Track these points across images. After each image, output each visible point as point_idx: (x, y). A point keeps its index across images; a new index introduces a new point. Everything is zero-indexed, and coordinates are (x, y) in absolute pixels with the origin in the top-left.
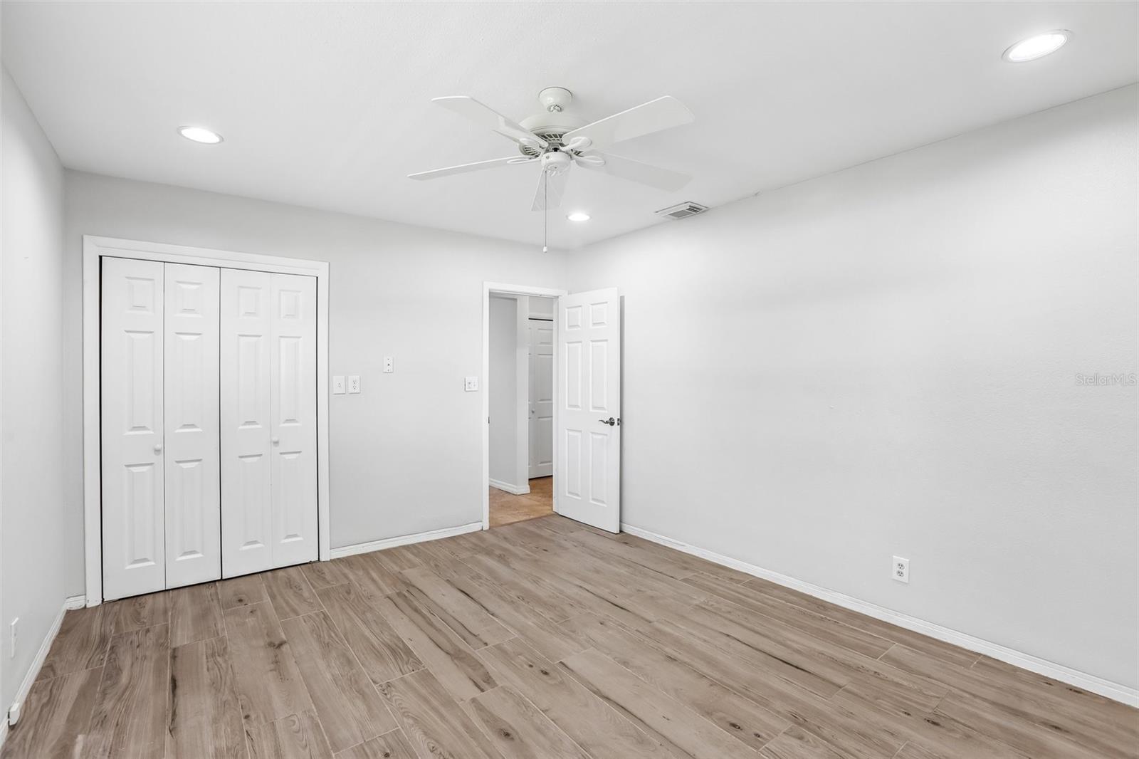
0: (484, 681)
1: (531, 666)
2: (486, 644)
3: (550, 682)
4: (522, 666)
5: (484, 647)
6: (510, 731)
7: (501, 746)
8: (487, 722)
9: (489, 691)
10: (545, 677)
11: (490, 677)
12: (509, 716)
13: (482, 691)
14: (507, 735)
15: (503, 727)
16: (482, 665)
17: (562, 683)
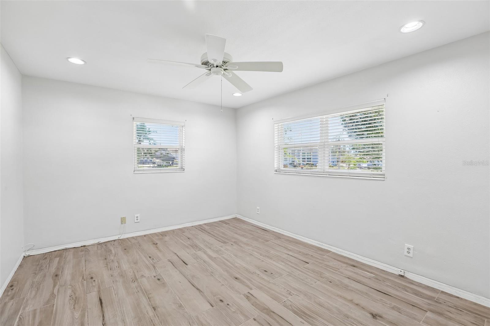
0: (249, 297)
1: (228, 305)
2: (255, 320)
3: (219, 296)
4: (232, 304)
5: (255, 317)
6: (235, 279)
7: (238, 276)
8: (244, 282)
9: (246, 292)
10: (222, 299)
11: (247, 299)
12: (236, 284)
13: (249, 293)
14: (236, 278)
15: (238, 280)
16: (252, 305)
17: (214, 296)
